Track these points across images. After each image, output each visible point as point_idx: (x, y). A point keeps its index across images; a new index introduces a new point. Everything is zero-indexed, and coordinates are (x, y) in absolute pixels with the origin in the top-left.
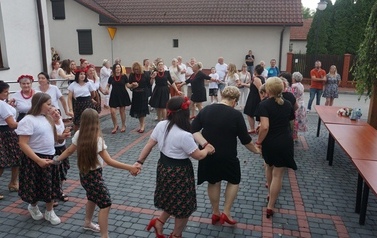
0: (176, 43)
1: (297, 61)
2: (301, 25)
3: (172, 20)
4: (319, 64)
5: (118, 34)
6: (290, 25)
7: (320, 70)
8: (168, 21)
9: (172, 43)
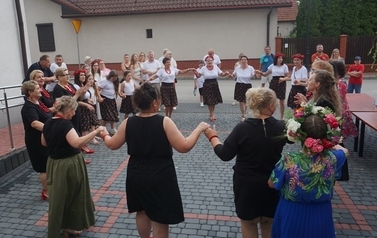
0: (149, 34)
1: (286, 46)
2: (289, 5)
3: (144, 8)
4: (320, 47)
5: (83, 27)
6: (277, 6)
7: (322, 54)
8: (140, 9)
9: (145, 34)
